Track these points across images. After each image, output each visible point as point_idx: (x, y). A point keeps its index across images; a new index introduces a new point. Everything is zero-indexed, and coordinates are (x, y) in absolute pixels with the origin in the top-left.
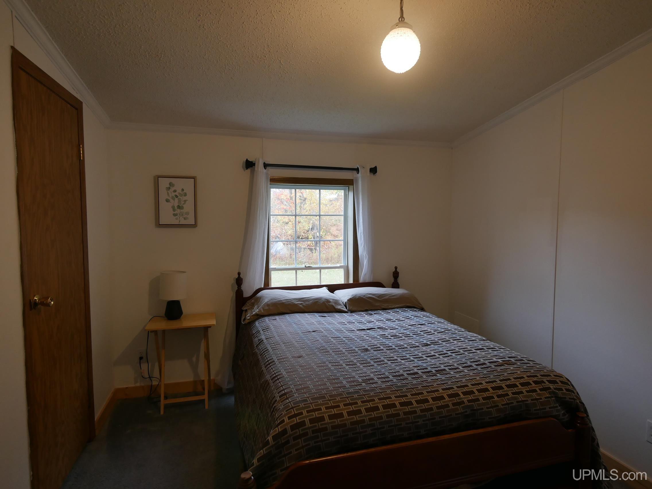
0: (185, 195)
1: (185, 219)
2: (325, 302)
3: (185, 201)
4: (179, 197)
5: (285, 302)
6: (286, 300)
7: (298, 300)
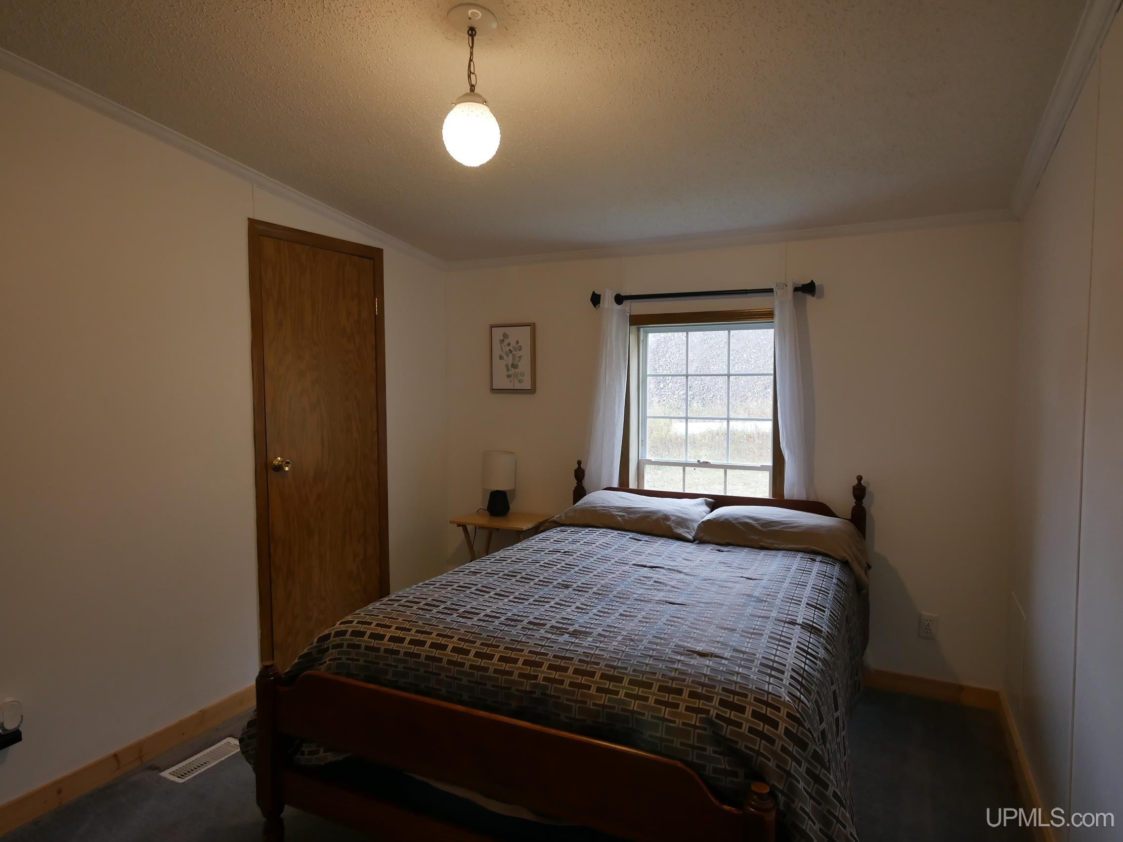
0: (520, 349)
1: (520, 381)
2: (661, 520)
3: (520, 357)
4: (514, 352)
5: (599, 510)
6: (604, 507)
7: (621, 510)
